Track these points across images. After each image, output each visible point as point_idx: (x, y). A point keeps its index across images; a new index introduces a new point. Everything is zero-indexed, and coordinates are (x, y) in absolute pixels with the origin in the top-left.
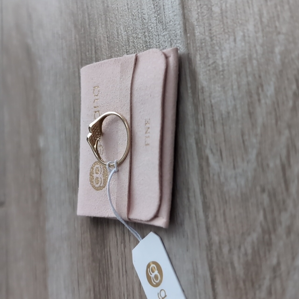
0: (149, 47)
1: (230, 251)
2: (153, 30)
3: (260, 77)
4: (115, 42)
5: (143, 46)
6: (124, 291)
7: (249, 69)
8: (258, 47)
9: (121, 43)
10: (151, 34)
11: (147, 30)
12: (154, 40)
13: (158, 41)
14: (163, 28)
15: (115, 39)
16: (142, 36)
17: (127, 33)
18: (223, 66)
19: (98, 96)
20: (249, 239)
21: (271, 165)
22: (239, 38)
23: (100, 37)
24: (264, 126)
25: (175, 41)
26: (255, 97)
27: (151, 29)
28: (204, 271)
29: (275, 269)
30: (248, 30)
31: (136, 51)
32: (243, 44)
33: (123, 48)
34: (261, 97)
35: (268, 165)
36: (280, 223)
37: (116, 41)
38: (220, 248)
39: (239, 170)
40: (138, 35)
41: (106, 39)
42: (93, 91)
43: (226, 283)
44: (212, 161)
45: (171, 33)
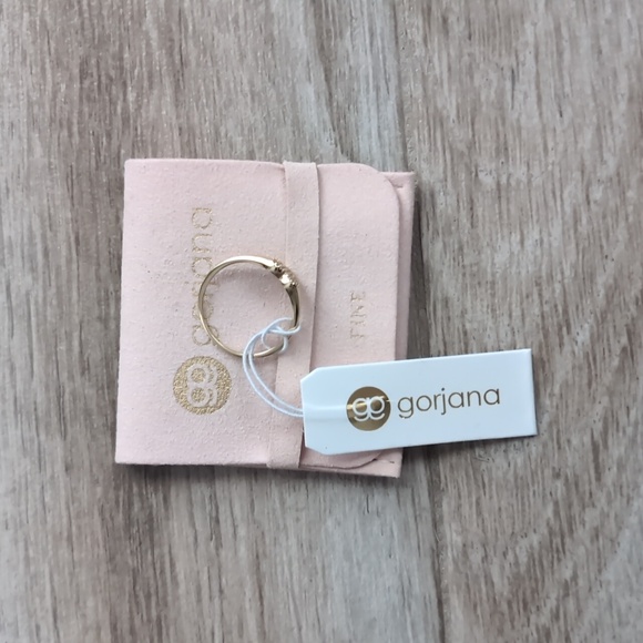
1: (485, 558)
3: (565, 312)
7: (546, 295)
18: (493, 275)
20: (524, 543)
21: (575, 441)
26: (554, 339)
28: (424, 587)
29: (568, 585)
32: (538, 253)
35: (569, 441)
43: (473, 606)
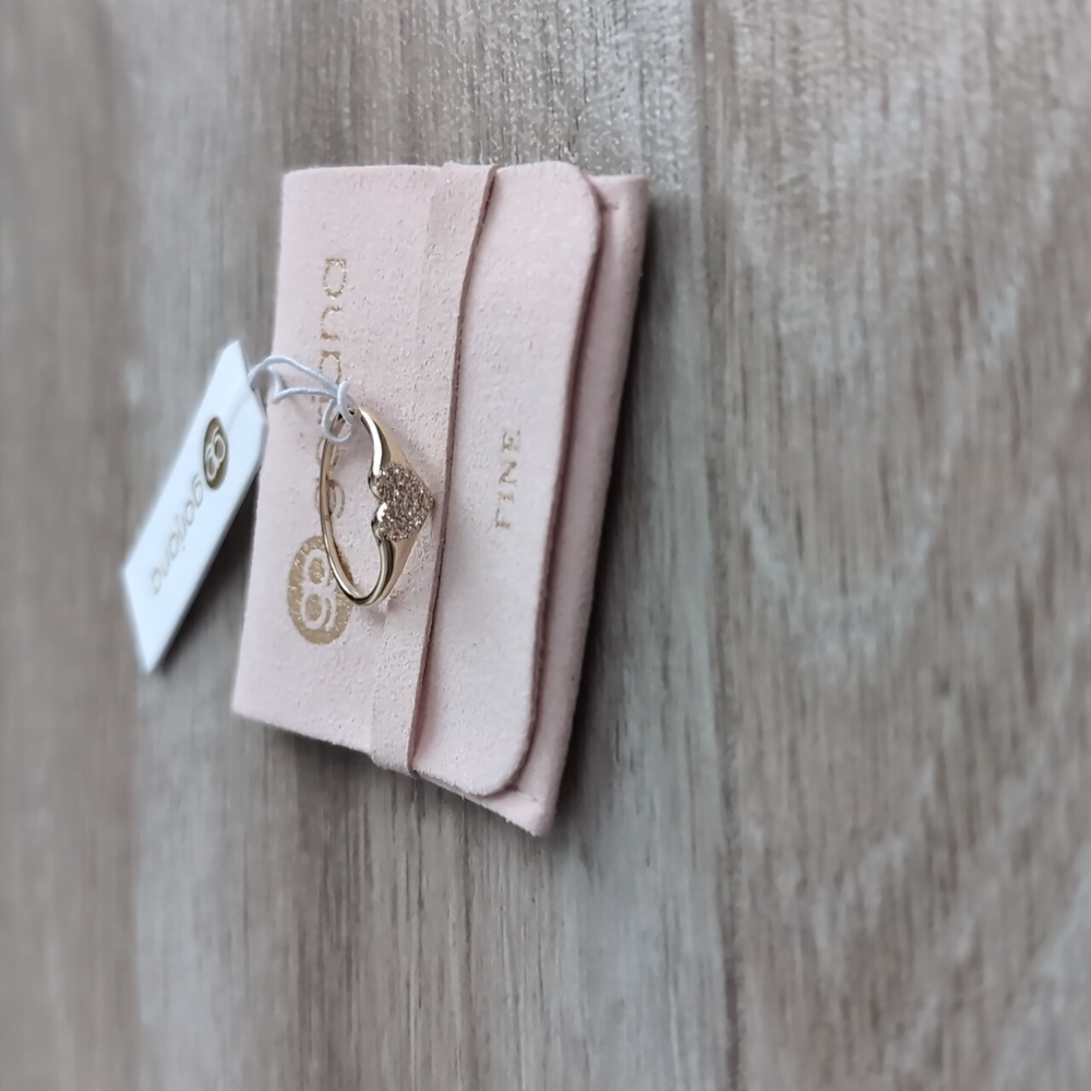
0: (559, 80)
1: (803, 885)
2: (577, 16)
3: (968, 262)
4: (430, 42)
5: (534, 73)
6: (409, 973)
7: (930, 226)
8: (971, 146)
9: (452, 50)
10: (568, 30)
11: (553, 14)
12: (579, 57)
13: (593, 63)
14: (615, 15)
15: (428, 31)
16: (533, 34)
17: (477, 14)
18: (831, 196)
19: (340, 297)
20: (876, 856)
21: (982, 598)
22: (899, 101)
23: (375, 15)
24: (968, 451)
25: (658, 73)
26: (945, 337)
27: (568, 11)
28: (701, 941)
29: (962, 978)
30: (938, 73)
31: (508, 92)
32: (915, 124)
33: (458, 71)
34: (968, 337)
35: (969, 598)
36: (996, 815)
37: (433, 40)
38: (768, 872)
39: (862, 601)
40: (519, 29)
41: (397, 26)
42: (322, 273)
43: (779, 1001)
44: (762, 550)
45: (645, 38)
